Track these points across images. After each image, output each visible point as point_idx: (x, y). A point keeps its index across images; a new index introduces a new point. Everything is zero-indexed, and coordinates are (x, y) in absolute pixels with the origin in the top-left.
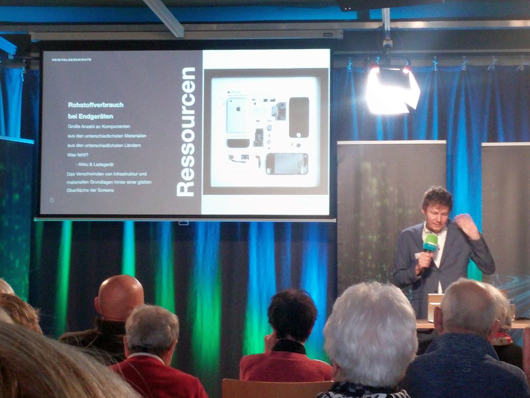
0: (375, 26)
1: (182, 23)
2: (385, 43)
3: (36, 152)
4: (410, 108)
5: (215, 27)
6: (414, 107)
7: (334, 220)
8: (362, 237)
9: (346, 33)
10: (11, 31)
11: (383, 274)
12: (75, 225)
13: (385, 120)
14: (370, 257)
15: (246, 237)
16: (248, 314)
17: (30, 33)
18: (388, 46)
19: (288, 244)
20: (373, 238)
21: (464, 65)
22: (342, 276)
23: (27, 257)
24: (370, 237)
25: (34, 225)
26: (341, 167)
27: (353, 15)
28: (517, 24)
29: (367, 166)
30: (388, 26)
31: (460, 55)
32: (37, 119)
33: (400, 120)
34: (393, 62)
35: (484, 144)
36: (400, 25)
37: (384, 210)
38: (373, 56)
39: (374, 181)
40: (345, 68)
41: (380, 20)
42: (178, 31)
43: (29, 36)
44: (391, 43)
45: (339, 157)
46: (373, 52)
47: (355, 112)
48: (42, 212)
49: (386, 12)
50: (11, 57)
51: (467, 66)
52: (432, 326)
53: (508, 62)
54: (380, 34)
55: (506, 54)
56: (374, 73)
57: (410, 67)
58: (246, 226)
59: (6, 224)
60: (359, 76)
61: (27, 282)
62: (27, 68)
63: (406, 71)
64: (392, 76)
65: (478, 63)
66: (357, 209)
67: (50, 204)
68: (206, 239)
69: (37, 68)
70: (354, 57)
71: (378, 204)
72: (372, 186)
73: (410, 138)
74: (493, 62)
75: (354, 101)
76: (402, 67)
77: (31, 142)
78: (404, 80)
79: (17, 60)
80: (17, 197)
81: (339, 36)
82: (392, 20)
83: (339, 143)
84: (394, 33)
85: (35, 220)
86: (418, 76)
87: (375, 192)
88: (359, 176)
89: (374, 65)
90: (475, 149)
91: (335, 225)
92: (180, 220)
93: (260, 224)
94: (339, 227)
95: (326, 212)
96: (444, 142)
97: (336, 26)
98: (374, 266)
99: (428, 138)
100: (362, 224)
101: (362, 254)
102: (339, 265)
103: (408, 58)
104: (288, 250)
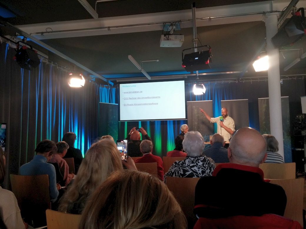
0: (195, 75)
1: (150, 76)
3: (119, 107)
4: (203, 93)
5: (158, 77)
6: (205, 93)
8: (193, 123)
9: (188, 77)
10: (112, 80)
12: (127, 122)
13: (198, 96)
14: (195, 128)
15: (166, 124)
16: (168, 142)
18: (198, 79)
19: (176, 125)
20: (196, 123)
21: (216, 83)
23: (117, 130)
24: (195, 123)
25: (119, 123)
26: (188, 107)
27: (189, 73)
28: (228, 73)
29: (194, 107)
30: (198, 75)
31: (215, 80)
32: (119, 100)
33: (201, 96)
34: (199, 83)
35: (221, 101)
36: (201, 74)
37: (198, 117)
38: (195, 82)
39: (196, 110)
40: (188, 85)
42: (149, 78)
43: (116, 81)
44: (198, 78)
45: (187, 105)
46: (194, 81)
47: (191, 95)
48: (121, 120)
49: (197, 72)
50: (112, 86)
51: (217, 83)
52: (210, 143)
53: (226, 82)
54: (196, 76)
55: (226, 80)
56: (195, 85)
57: (203, 84)
58: (166, 121)
59: (113, 123)
60: (191, 87)
62: (116, 88)
63: (202, 85)
64: (199, 86)
65: (219, 82)
66: (192, 117)
67: (122, 118)
68: (157, 125)
69: (118, 88)
70: (190, 82)
71: (197, 115)
72: (195, 111)
73: (204, 100)
75: (190, 92)
76: (201, 84)
77: (117, 104)
78: (202, 87)
79: (114, 87)
80: (115, 117)
81: (186, 77)
82: (199, 73)
83: (187, 102)
84: (199, 76)
85: (119, 122)
86: (205, 86)
87: (196, 113)
88: (192, 109)
89: (195, 84)
90: (219, 102)
91: (187, 120)
92: (151, 121)
93: (170, 121)
95: (185, 118)
96: (212, 101)
97: (185, 75)
99: (208, 100)
100: (193, 120)
101: (194, 127)
103: (203, 82)
104: (176, 126)
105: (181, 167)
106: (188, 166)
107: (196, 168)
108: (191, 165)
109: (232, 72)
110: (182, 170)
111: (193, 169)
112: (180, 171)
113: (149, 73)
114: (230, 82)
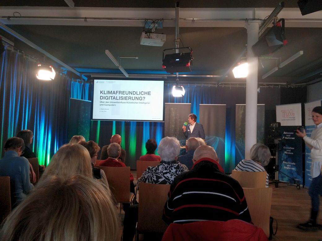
0: (175, 76)
1: (128, 74)
2: (177, 80)
3: (92, 104)
4: (182, 95)
5: (136, 75)
6: (184, 95)
7: (164, 122)
8: (170, 126)
9: (168, 77)
10: (88, 74)
11: (175, 135)
12: (101, 122)
13: (177, 98)
14: (172, 131)
15: (142, 125)
16: (143, 144)
17: (91, 75)
19: (153, 127)
20: (173, 126)
21: (196, 85)
22: (165, 135)
23: (89, 129)
24: (172, 126)
25: (91, 121)
26: (166, 109)
28: (208, 76)
29: (172, 109)
30: (178, 76)
31: (195, 83)
32: (92, 97)
33: (180, 98)
34: (179, 84)
35: (200, 104)
36: (181, 76)
37: (176, 120)
38: (174, 83)
39: (174, 113)
40: (167, 86)
41: (176, 74)
42: (127, 76)
43: (91, 76)
44: (178, 80)
45: (165, 107)
47: (169, 97)
48: (93, 118)
50: (86, 81)
51: (196, 86)
53: (206, 85)
54: (176, 78)
55: (206, 83)
56: (174, 87)
58: (143, 123)
59: (84, 121)
60: (170, 88)
61: (89, 135)
62: (90, 83)
63: (182, 87)
64: (179, 88)
65: (199, 85)
66: (169, 119)
67: (95, 117)
68: (133, 126)
69: (92, 83)
70: (169, 83)
71: (175, 118)
72: (173, 113)
73: (182, 103)
74: (203, 85)
75: (169, 94)
76: (181, 86)
77: (91, 101)
78: (181, 89)
79: (88, 82)
80: (87, 115)
81: (166, 78)
82: (179, 74)
83: (166, 103)
84: (179, 77)
85: (91, 120)
86: (184, 88)
87: (174, 115)
88: (170, 111)
89: (174, 85)
90: (198, 105)
91: (164, 123)
92: (127, 121)
93: (146, 123)
94: (165, 123)
95: (162, 120)
96: (191, 104)
97: (165, 75)
98: (173, 133)
99: (187, 103)
100: (171, 123)
102: (165, 132)
103: (182, 83)
104: (153, 129)
105: (154, 173)
106: (161, 172)
107: (168, 175)
108: (164, 172)
109: (212, 76)
110: (155, 177)
111: (165, 175)
112: (154, 177)
113: (126, 70)
114: (210, 85)
